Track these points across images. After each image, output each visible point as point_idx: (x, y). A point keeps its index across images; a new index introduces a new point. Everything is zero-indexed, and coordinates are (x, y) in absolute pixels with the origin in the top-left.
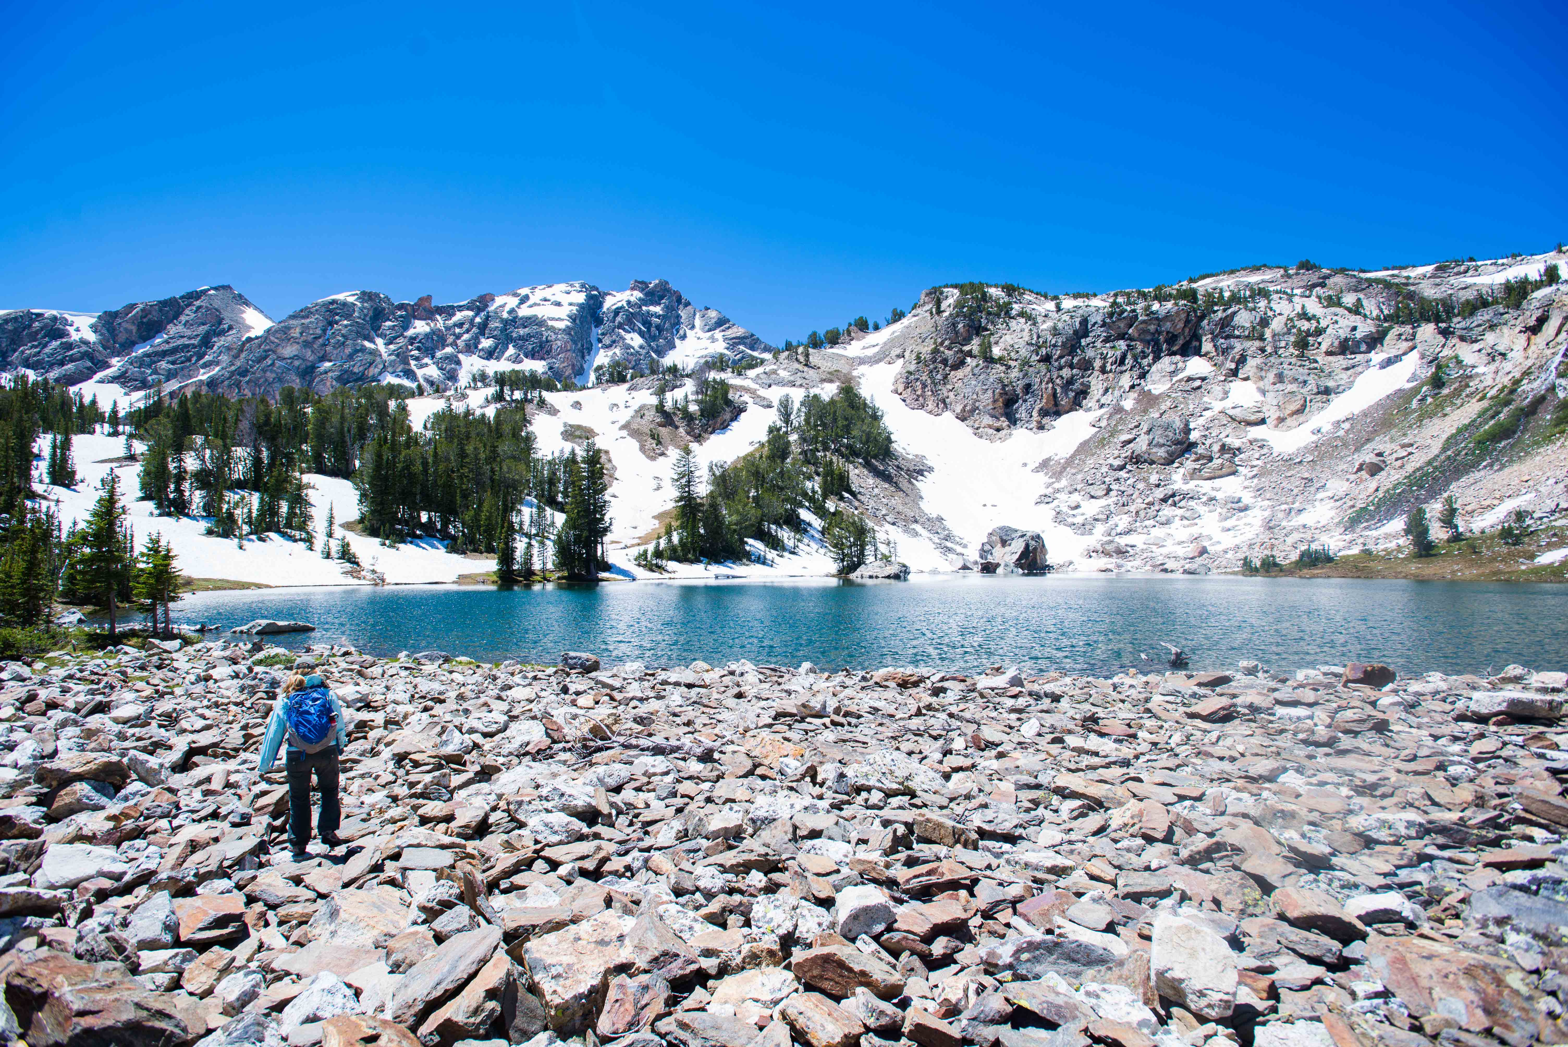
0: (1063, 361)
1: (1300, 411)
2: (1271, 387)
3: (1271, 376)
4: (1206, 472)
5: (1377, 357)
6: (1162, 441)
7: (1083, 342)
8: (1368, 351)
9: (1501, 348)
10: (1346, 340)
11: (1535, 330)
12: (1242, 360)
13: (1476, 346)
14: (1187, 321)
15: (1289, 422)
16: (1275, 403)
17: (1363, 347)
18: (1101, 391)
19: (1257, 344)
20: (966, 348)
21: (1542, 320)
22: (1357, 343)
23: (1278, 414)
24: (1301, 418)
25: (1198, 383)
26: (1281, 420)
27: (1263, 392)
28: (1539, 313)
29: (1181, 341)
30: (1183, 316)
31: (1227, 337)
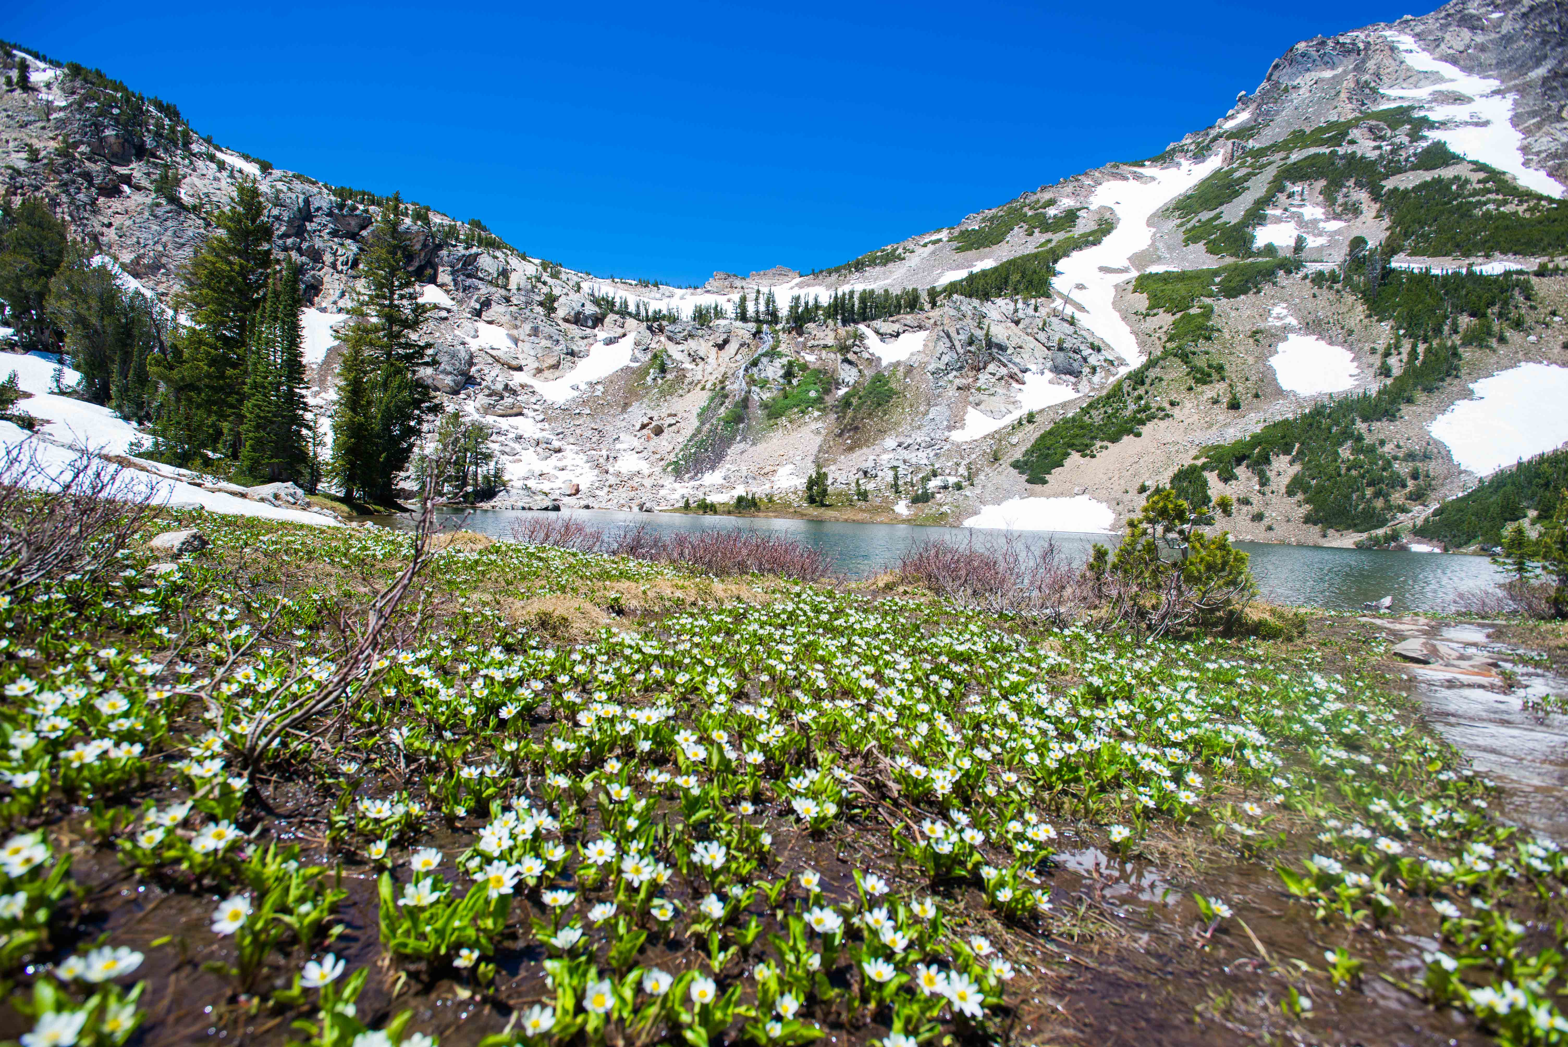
0: (289, 241)
1: (556, 366)
2: (527, 338)
3: (527, 328)
4: (499, 409)
5: (601, 334)
6: (449, 369)
7: (309, 226)
8: (594, 327)
9: (702, 354)
10: (579, 313)
11: (721, 347)
12: (486, 304)
13: (680, 347)
14: (425, 245)
15: (546, 373)
16: (532, 353)
17: (590, 323)
18: (338, 293)
19: (503, 292)
20: (123, 170)
21: (726, 342)
22: (586, 318)
23: (536, 365)
24: (557, 373)
25: (444, 314)
26: (539, 371)
27: (516, 341)
28: (725, 336)
29: (416, 263)
30: (422, 238)
31: (469, 276)
